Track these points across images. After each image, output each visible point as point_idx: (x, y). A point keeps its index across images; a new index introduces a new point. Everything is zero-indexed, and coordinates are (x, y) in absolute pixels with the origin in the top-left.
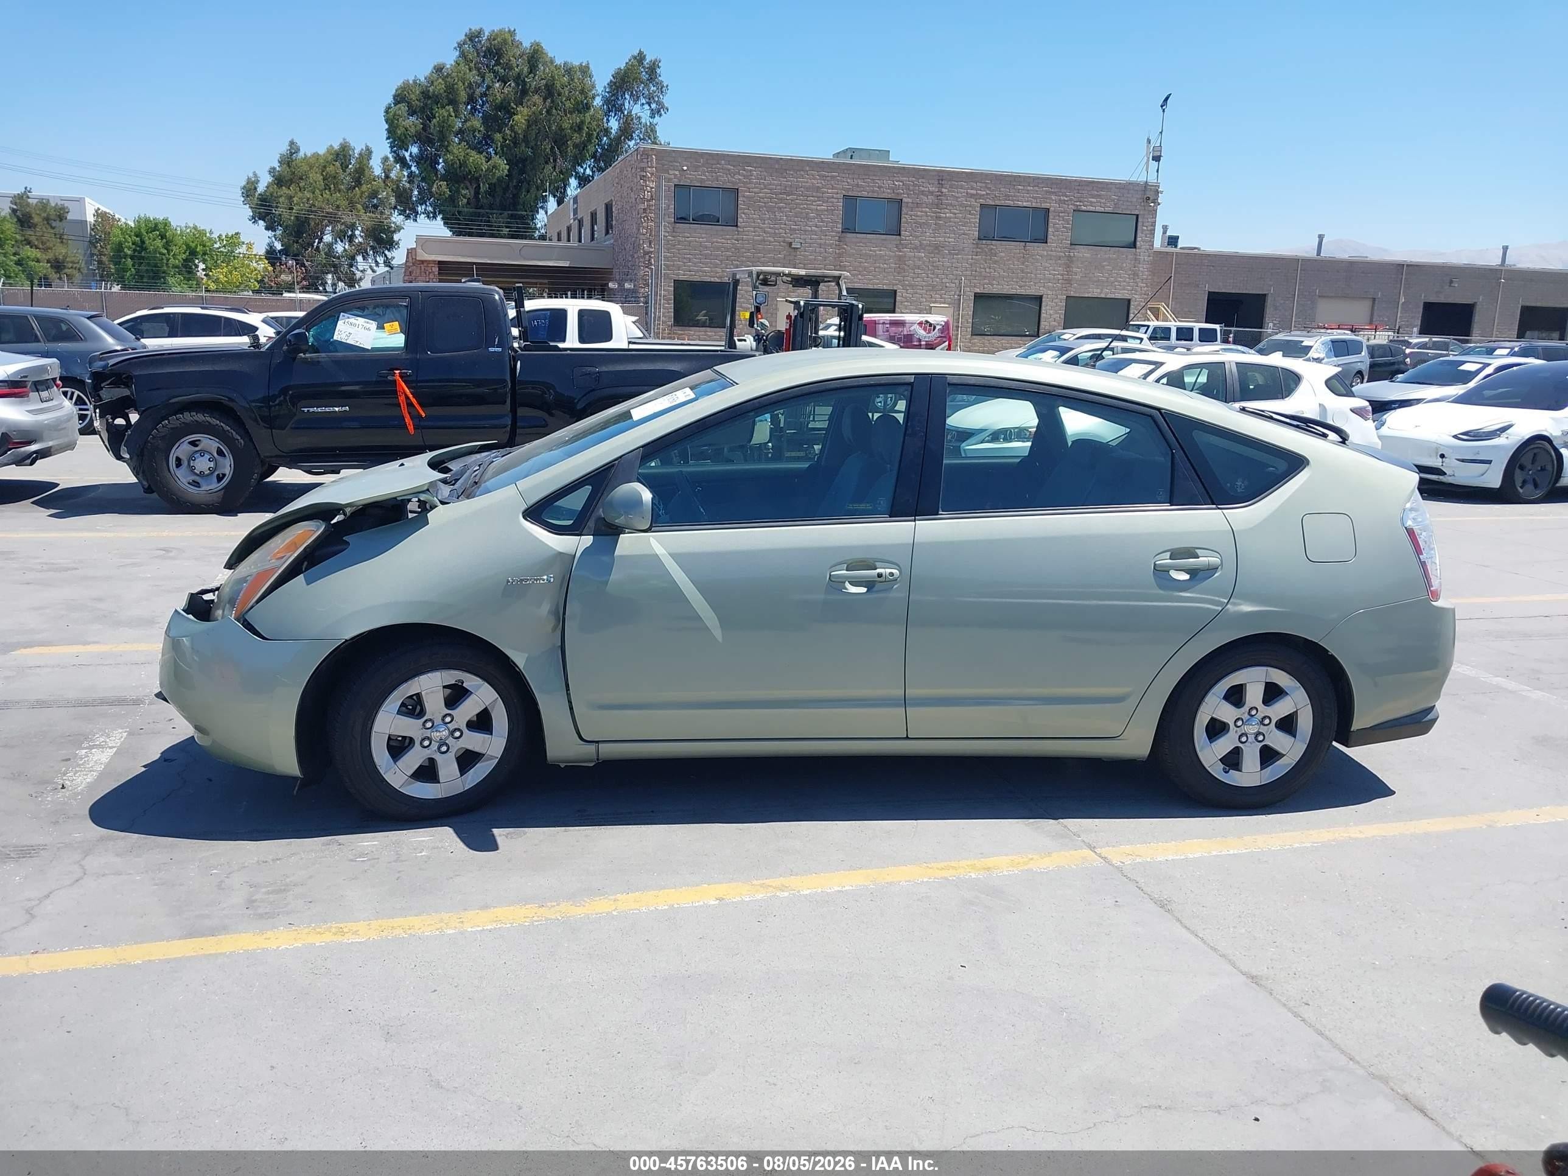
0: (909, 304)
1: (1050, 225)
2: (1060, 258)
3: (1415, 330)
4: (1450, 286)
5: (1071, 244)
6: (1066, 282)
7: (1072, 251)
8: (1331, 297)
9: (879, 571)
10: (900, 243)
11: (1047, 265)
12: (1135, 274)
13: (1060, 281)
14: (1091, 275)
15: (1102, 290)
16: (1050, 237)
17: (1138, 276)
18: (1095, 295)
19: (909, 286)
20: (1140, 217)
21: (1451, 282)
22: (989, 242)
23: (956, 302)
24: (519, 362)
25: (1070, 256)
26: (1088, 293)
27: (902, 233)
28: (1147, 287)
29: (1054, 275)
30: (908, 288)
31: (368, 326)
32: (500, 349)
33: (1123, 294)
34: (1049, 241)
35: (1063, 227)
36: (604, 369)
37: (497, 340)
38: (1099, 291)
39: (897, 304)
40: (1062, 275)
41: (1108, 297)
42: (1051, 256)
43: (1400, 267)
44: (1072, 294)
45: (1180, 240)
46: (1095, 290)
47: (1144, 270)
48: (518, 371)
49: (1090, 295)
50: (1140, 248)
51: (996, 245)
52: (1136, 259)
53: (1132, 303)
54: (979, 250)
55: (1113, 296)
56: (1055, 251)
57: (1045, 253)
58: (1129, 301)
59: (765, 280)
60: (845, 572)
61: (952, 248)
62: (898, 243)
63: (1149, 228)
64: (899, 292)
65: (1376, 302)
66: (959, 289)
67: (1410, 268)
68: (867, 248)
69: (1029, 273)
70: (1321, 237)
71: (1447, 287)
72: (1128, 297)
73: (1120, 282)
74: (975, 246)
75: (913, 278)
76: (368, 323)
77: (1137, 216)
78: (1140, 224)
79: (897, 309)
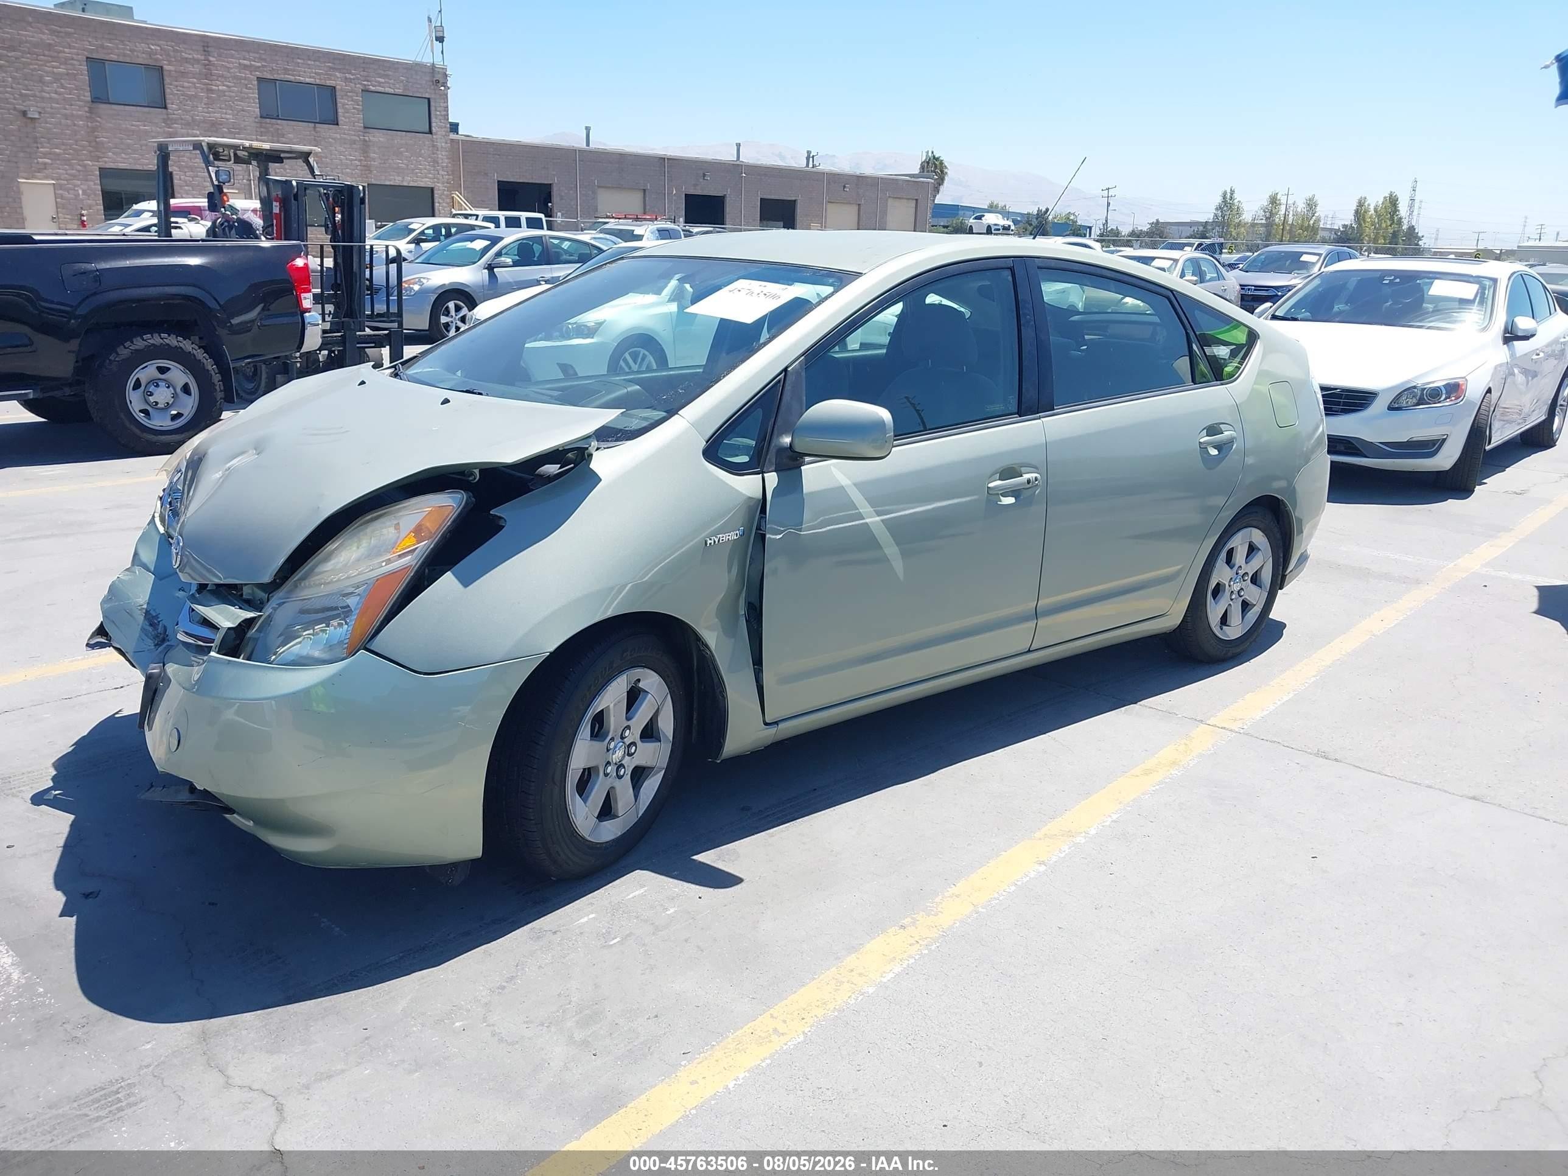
0: (190, 188)
1: (339, 105)
2: (354, 142)
3: (682, 220)
4: (704, 179)
5: (365, 128)
6: (366, 168)
7: (365, 135)
8: (609, 187)
9: (1026, 476)
10: (168, 118)
11: (342, 149)
12: (435, 162)
13: (359, 167)
14: (390, 161)
15: (403, 178)
16: (341, 119)
17: (438, 163)
18: (397, 183)
19: (187, 167)
20: (432, 101)
21: (704, 175)
22: (274, 121)
23: (247, 187)
25: (365, 141)
26: (390, 181)
27: (169, 106)
28: (449, 175)
29: (352, 160)
30: (186, 170)
33: (426, 182)
34: (340, 123)
35: (354, 108)
36: (105, 265)
38: (400, 178)
39: (175, 188)
40: (360, 161)
41: (410, 185)
42: (345, 139)
43: (662, 160)
44: (374, 182)
45: (460, 128)
46: (397, 178)
47: (443, 156)
49: (392, 183)
50: (436, 134)
51: (281, 125)
52: (434, 146)
53: (435, 192)
54: (262, 130)
55: (415, 184)
56: (348, 134)
57: (338, 136)
58: (432, 190)
59: (214, 154)
60: (999, 483)
61: (231, 126)
62: (165, 117)
63: (443, 113)
64: (177, 174)
65: (647, 193)
66: (247, 173)
67: (670, 161)
68: (127, 122)
69: (324, 157)
70: (588, 129)
71: (701, 180)
72: (430, 185)
73: (421, 169)
74: (258, 125)
75: (191, 159)
77: (429, 100)
78: (432, 109)
79: (176, 194)
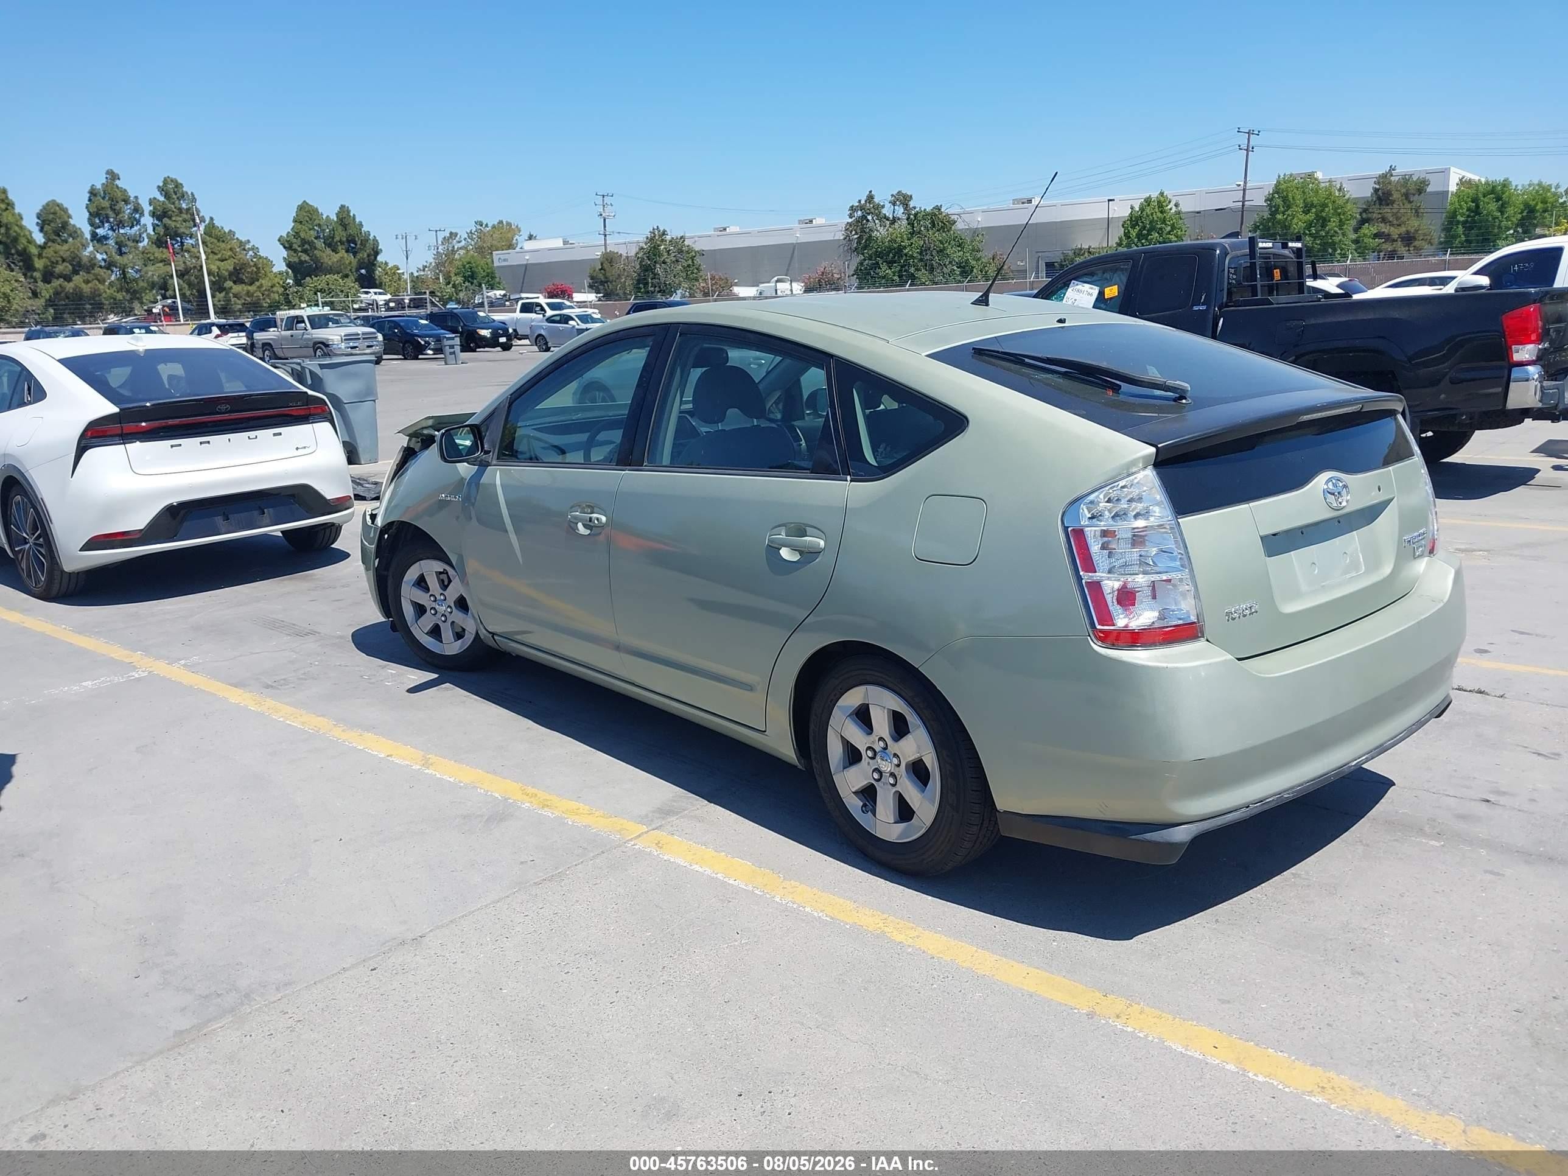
24: (1222, 319)
31: (1091, 291)
32: (1204, 307)
36: (1313, 321)
37: (1203, 297)
48: (1219, 329)
76: (1092, 288)
